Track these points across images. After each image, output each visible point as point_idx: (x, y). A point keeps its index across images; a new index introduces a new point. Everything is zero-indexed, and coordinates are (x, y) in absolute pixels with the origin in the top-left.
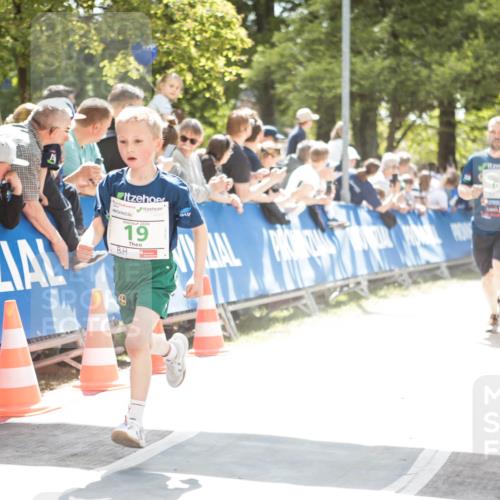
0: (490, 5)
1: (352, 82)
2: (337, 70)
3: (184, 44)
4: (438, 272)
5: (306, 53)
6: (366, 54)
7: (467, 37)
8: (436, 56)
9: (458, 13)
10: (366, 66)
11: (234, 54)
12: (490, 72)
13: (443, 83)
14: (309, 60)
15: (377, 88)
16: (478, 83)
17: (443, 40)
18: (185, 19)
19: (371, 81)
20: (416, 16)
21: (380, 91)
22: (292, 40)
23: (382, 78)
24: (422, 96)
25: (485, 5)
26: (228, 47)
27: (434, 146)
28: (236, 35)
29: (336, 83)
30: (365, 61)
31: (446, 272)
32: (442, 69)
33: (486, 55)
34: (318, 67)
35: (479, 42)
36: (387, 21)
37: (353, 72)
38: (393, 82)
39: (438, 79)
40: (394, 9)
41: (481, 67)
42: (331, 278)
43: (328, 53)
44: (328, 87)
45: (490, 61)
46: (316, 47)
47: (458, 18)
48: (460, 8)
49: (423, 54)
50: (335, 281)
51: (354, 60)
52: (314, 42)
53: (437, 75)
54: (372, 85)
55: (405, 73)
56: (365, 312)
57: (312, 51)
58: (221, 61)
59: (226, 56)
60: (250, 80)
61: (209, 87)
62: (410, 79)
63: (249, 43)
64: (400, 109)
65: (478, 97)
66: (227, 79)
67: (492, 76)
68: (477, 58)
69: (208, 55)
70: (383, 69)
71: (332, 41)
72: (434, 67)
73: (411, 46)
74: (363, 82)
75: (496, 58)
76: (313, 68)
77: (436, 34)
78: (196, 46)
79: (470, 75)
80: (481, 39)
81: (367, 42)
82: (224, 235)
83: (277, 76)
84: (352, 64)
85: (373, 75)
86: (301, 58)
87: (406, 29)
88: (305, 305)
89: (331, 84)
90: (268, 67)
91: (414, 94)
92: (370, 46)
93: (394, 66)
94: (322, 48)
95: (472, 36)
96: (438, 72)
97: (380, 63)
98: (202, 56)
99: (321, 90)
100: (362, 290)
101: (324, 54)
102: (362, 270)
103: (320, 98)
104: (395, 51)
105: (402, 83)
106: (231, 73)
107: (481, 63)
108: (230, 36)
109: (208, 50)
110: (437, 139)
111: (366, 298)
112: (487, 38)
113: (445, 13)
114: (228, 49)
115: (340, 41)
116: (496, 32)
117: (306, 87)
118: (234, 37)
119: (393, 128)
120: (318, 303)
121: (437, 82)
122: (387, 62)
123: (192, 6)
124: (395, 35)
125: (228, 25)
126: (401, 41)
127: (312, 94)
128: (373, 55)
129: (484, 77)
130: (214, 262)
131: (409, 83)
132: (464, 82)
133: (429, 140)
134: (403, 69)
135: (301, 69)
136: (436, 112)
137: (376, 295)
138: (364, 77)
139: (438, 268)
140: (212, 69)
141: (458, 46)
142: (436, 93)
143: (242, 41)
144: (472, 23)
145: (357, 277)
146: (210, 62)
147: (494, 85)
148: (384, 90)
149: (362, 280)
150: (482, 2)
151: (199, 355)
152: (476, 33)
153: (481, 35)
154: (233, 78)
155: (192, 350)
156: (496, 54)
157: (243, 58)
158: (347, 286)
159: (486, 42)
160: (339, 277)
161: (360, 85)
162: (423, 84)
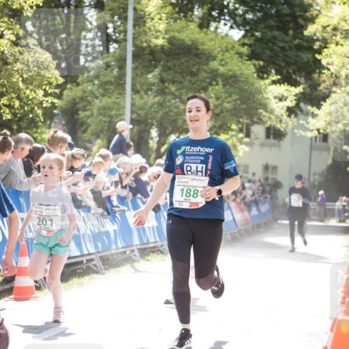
0: (226, 63)
1: (132, 112)
2: (122, 103)
3: (14, 80)
5: (101, 90)
6: (142, 93)
7: (211, 85)
9: (205, 67)
10: (142, 101)
11: (50, 88)
12: (225, 108)
14: (103, 95)
15: (150, 116)
16: (218, 115)
17: (195, 85)
18: (16, 63)
19: (145, 111)
20: (177, 68)
21: (152, 119)
22: (92, 81)
23: (153, 110)
24: (180, 122)
25: (223, 63)
26: (46, 83)
29: (121, 112)
30: (142, 98)
33: (223, 97)
34: (109, 100)
35: (219, 88)
36: (157, 72)
37: (133, 105)
38: (161, 112)
40: (162, 63)
41: (220, 105)
42: (114, 247)
43: (116, 91)
44: (116, 115)
45: (226, 101)
46: (107, 87)
47: (206, 71)
48: (207, 64)
49: (181, 94)
50: (117, 248)
51: (134, 97)
52: (107, 83)
54: (146, 114)
55: (169, 107)
56: (136, 271)
57: (105, 90)
58: (41, 93)
59: (45, 90)
60: (61, 108)
61: (32, 110)
62: (170, 111)
63: (61, 80)
64: (165, 131)
65: (217, 124)
66: (44, 105)
67: (227, 111)
68: (218, 99)
69: (31, 88)
70: (154, 104)
71: (119, 82)
73: (173, 89)
74: (140, 112)
75: (230, 99)
76: (106, 101)
77: (190, 81)
78: (24, 81)
80: (221, 86)
81: (144, 85)
83: (80, 105)
84: (132, 99)
85: (147, 107)
86: (96, 92)
87: (170, 77)
88: (95, 265)
89: (118, 113)
90: (74, 100)
91: (175, 121)
92: (145, 87)
93: (161, 101)
94: (112, 87)
95: (214, 83)
97: (151, 99)
98: (27, 88)
99: (111, 117)
100: (135, 255)
101: (113, 92)
102: (136, 241)
103: (110, 122)
104: (162, 92)
105: (166, 113)
106: (47, 101)
107: (220, 102)
108: (47, 75)
109: (32, 84)
111: (138, 262)
112: (224, 85)
113: (196, 67)
114: (46, 85)
115: (125, 83)
116: (230, 81)
117: (100, 114)
118: (50, 76)
119: (160, 144)
120: (103, 265)
122: (157, 99)
123: (21, 53)
124: (162, 81)
126: (166, 84)
127: (104, 119)
128: (147, 94)
129: (222, 112)
130: (31, 234)
131: (171, 113)
134: (168, 104)
135: (97, 102)
137: (145, 259)
138: (141, 109)
140: (34, 98)
141: (205, 90)
143: (56, 78)
144: (214, 75)
145: (132, 246)
146: (33, 93)
147: (228, 117)
148: (154, 118)
149: (135, 248)
150: (222, 60)
151: (17, 300)
152: (217, 82)
153: (220, 83)
154: (49, 105)
155: (12, 296)
156: (230, 96)
157: (57, 91)
158: (125, 252)
159: (223, 88)
160: (120, 246)
161: (138, 114)
162: (181, 114)
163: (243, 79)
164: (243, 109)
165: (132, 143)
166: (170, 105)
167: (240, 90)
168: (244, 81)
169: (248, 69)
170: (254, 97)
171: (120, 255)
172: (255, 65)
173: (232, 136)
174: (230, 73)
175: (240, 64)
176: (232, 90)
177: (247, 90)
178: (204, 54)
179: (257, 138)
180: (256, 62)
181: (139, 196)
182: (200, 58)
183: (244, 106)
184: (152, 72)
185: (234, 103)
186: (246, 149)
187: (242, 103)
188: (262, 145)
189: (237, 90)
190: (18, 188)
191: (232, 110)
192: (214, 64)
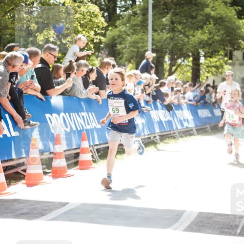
0: (216, 9)
1: (153, 44)
2: (146, 39)
3: (75, 25)
4: (191, 132)
5: (131, 30)
6: (159, 31)
7: (206, 24)
8: (191, 32)
9: (201, 12)
10: (159, 37)
11: (98, 30)
12: (216, 39)
13: (194, 44)
14: (133, 34)
15: (164, 47)
16: (211, 45)
17: (195, 25)
18: (76, 13)
19: (161, 43)
20: (182, 14)
22: (125, 24)
23: (166, 42)
24: (185, 51)
25: (214, 9)
26: (96, 26)
27: (190, 74)
28: (99, 20)
29: (145, 44)
30: (159, 34)
31: (195, 132)
32: (194, 38)
33: (214, 32)
34: (137, 37)
35: (211, 26)
36: (169, 16)
37: (153, 39)
38: (172, 44)
39: (192, 43)
40: (172, 11)
41: (212, 37)
42: (142, 134)
43: (141, 31)
44: (142, 46)
45: (216, 35)
46: (136, 28)
47: (202, 15)
48: (203, 10)
49: (185, 31)
50: (145, 135)
51: (154, 34)
52: (135, 25)
53: (192, 41)
54: (162, 46)
55: (177, 40)
56: (158, 150)
57: (134, 30)
58: (92, 33)
59: (95, 31)
60: (105, 43)
62: (178, 43)
63: (106, 24)
64: (174, 57)
65: (210, 51)
66: (95, 41)
67: (217, 42)
68: (210, 33)
69: (86, 30)
70: (167, 38)
71: (144, 25)
72: (190, 37)
73: (180, 28)
74: (157, 44)
75: (219, 33)
76: (135, 37)
77: (191, 22)
78: (81, 25)
79: (207, 41)
80: (212, 25)
81: (160, 26)
82: (93, 113)
83: (118, 41)
84: (153, 35)
85: (162, 41)
86: (128, 32)
87: (177, 20)
89: (143, 45)
90: (114, 37)
91: (181, 49)
92: (161, 27)
93: (172, 37)
94: (139, 28)
95: (208, 23)
96: (193, 40)
97: (165, 35)
98: (84, 30)
99: (138, 48)
100: (157, 140)
101: (140, 31)
102: (157, 130)
103: (138, 51)
104: (172, 30)
105: (175, 44)
106: (97, 38)
107: (212, 36)
108: (96, 21)
109: (86, 27)
110: (191, 71)
111: (159, 144)
112: (215, 24)
113: (195, 12)
114: (96, 28)
115: (148, 25)
116: (219, 21)
117: (131, 46)
118: (99, 22)
119: (171, 65)
121: (192, 44)
122: (169, 35)
123: (79, 7)
124: (172, 22)
125: (96, 16)
126: (175, 25)
127: (134, 50)
128: (162, 32)
129: (213, 42)
131: (179, 45)
132: (204, 44)
133: (188, 72)
135: (129, 38)
136: (191, 59)
137: (163, 142)
138: (158, 42)
139: (192, 130)
141: (202, 27)
142: (191, 49)
143: (102, 23)
144: (208, 17)
145: (154, 133)
146: (87, 33)
147: (218, 46)
148: (167, 48)
149: (156, 135)
150: (212, 7)
151: (81, 169)
152: (210, 22)
153: (212, 23)
154: (98, 41)
155: (78, 167)
156: (219, 31)
157: (103, 31)
158: (150, 138)
159: (214, 26)
160: (146, 133)
161: (156, 45)
162: (185, 45)
163: (228, 20)
164: (228, 40)
165: (153, 65)
166: (178, 39)
167: (226, 27)
168: (228, 21)
169: (231, 13)
170: (235, 32)
171: (147, 140)
172: (236, 10)
173: (220, 59)
174: (219, 16)
175: (226, 9)
176: (220, 27)
177: (230, 27)
178: (201, 3)
179: (237, 60)
180: (237, 8)
181: (158, 100)
182: (197, 6)
183: (228, 38)
184: (165, 17)
185: (221, 36)
186: (230, 68)
187: (227, 36)
188: (241, 64)
189: (224, 27)
190: (79, 97)
191: (220, 41)
192: (208, 10)
